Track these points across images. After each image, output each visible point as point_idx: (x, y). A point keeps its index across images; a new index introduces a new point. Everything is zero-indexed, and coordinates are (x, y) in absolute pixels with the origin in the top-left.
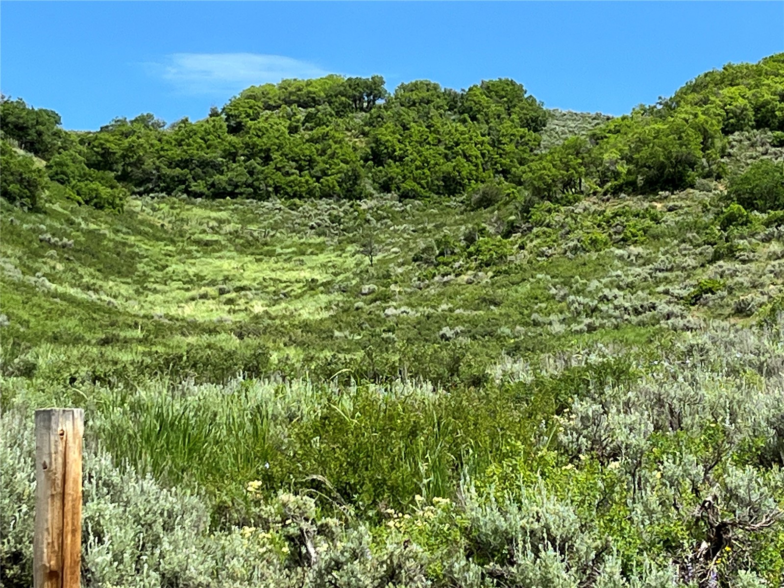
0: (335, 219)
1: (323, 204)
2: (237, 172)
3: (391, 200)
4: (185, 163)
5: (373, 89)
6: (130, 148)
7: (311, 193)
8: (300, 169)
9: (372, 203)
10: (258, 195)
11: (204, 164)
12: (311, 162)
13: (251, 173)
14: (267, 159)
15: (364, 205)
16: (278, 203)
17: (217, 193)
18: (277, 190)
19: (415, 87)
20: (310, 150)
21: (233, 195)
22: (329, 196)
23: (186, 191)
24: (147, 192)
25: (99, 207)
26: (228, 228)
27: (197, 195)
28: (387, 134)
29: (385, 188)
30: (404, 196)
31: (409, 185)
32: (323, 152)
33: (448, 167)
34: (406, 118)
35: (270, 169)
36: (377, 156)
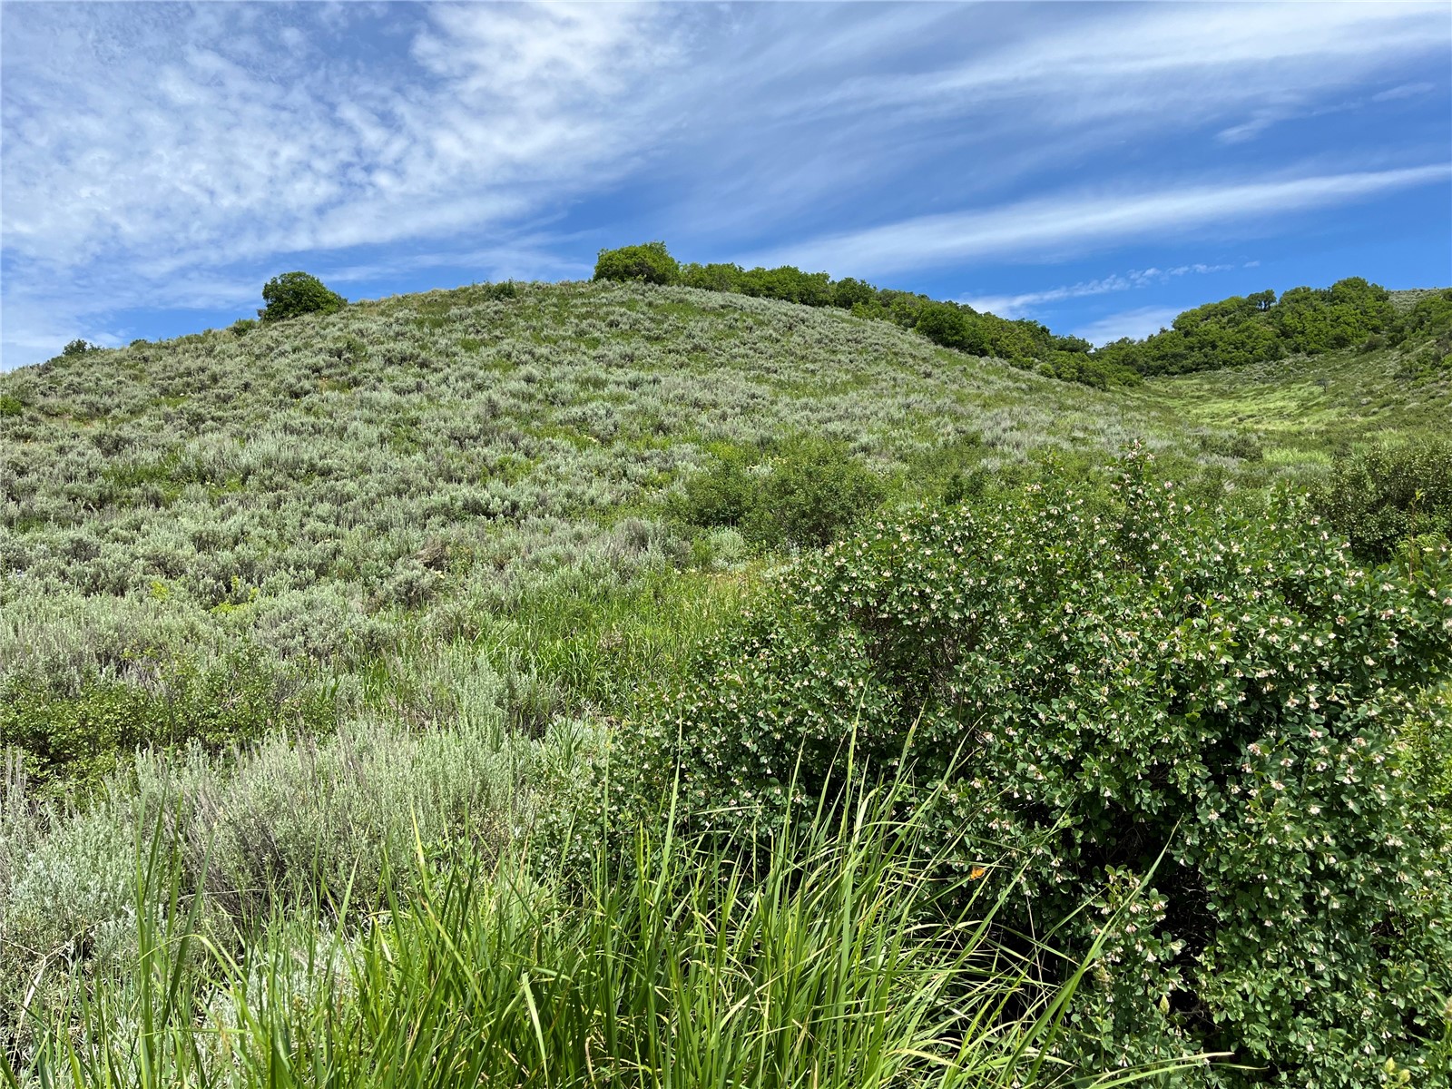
0: (1270, 373)
5: (1268, 297)
6: (1127, 355)
8: (1237, 348)
9: (1291, 360)
10: (1213, 367)
11: (1174, 356)
13: (1206, 356)
15: (1286, 362)
16: (1228, 370)
23: (1167, 373)
25: (1134, 385)
28: (1288, 319)
31: (1313, 346)
34: (1298, 308)
36: (1285, 333)
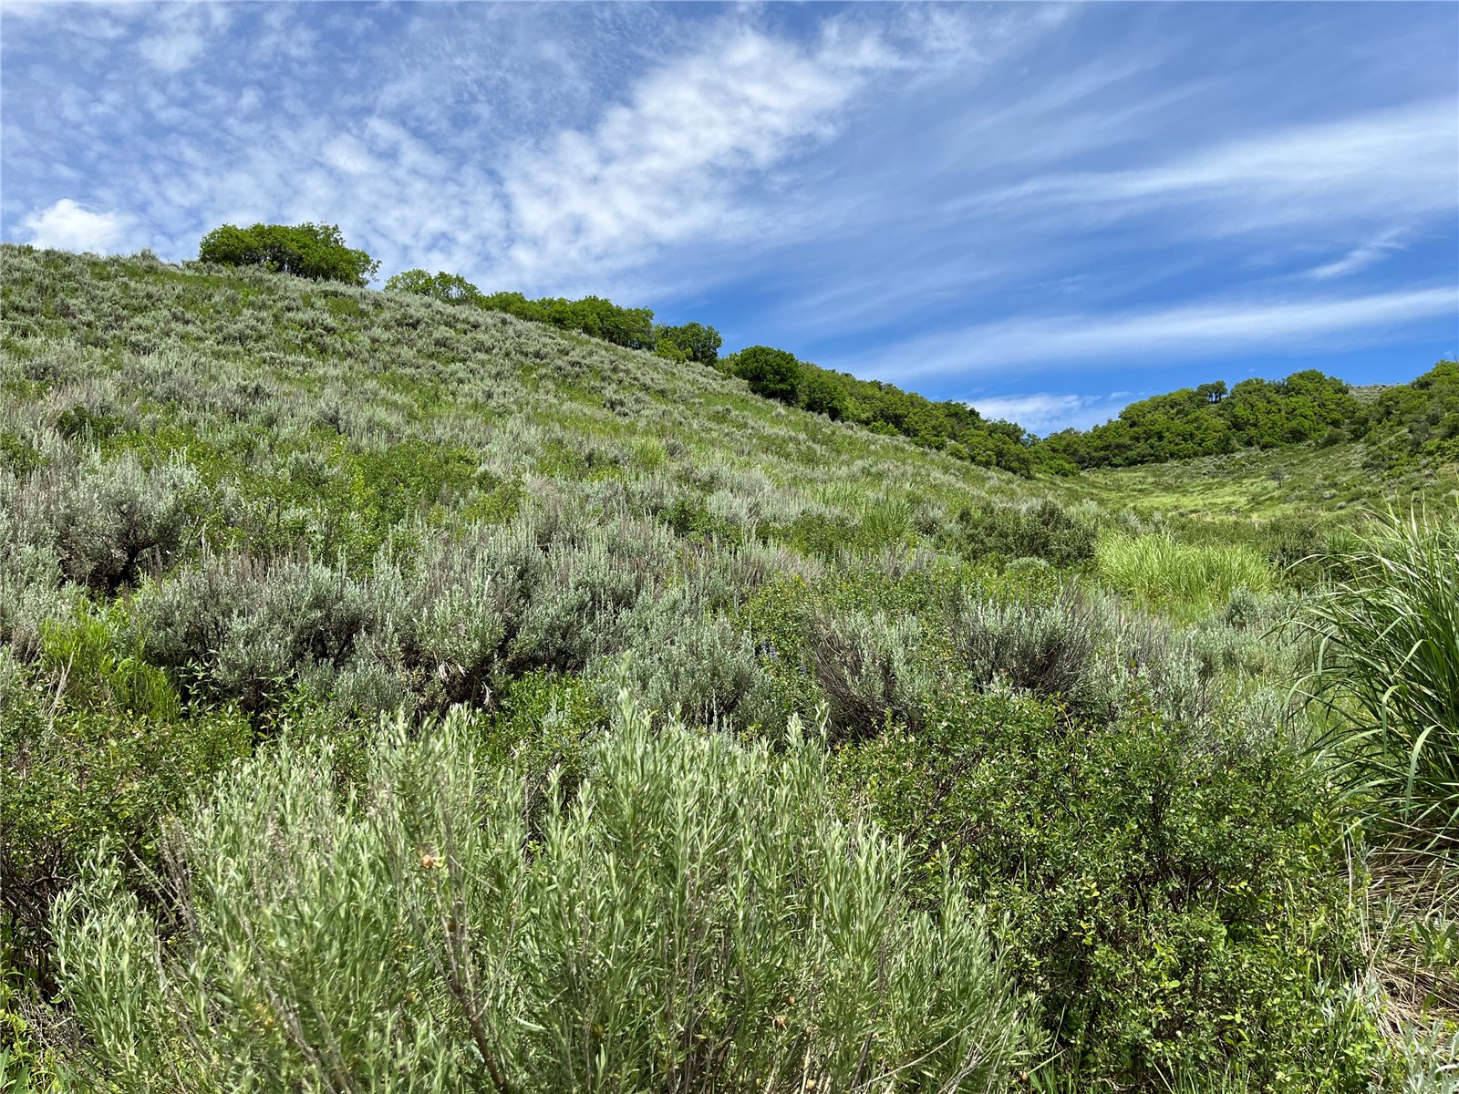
0: (1220, 467)
1: (1207, 459)
2: (1142, 447)
3: (1255, 450)
4: (1106, 448)
5: (1219, 389)
6: (1068, 445)
7: (1196, 454)
8: (1185, 440)
9: (1243, 454)
10: (1159, 459)
11: (1118, 446)
12: (1191, 435)
13: (1152, 447)
14: (1161, 438)
15: (1238, 456)
16: (1175, 463)
17: (1131, 463)
18: (1172, 455)
19: (1249, 383)
20: (1191, 428)
21: (1142, 462)
22: (1210, 454)
23: (1110, 464)
26: (1150, 480)
27: (1117, 466)
28: (1240, 410)
29: (1249, 444)
30: (1264, 447)
31: (1267, 439)
32: (1198, 428)
33: (1294, 423)
34: (1251, 400)
35: (1165, 441)
36: (1237, 425)
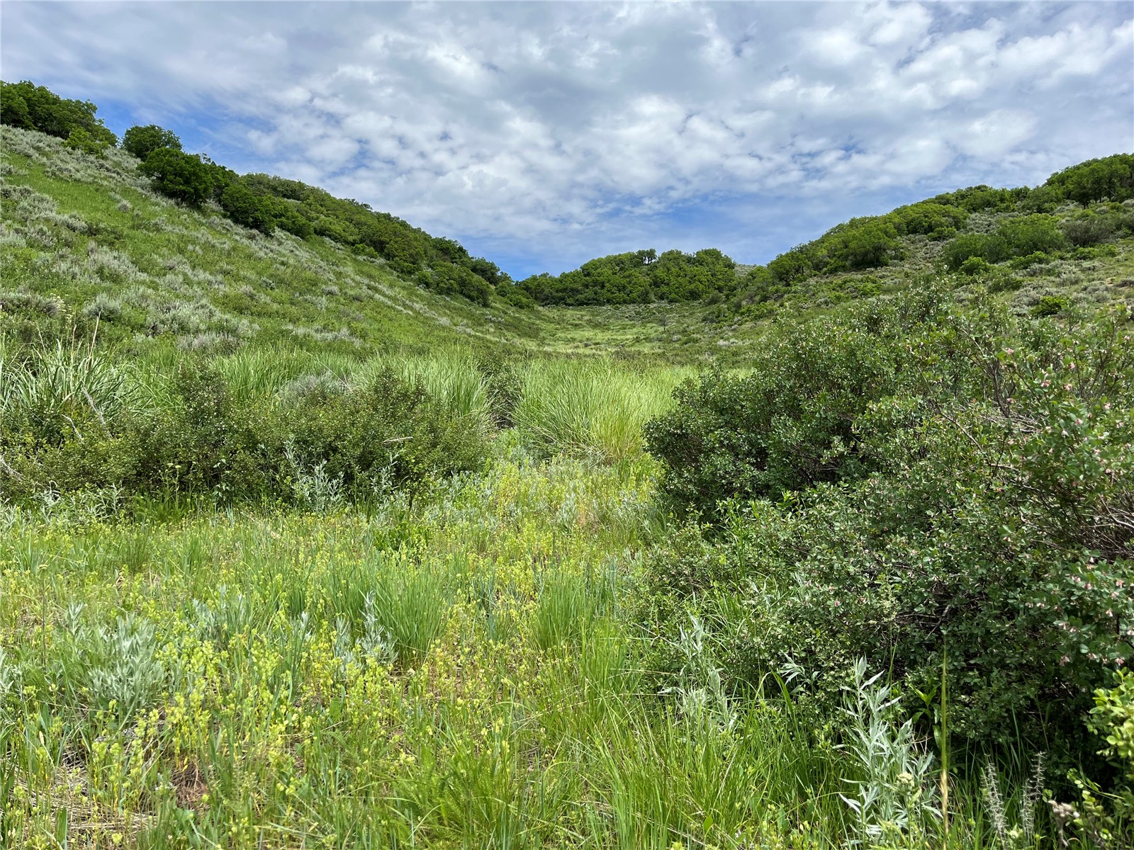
3: (664, 303)
5: (651, 254)
6: (539, 286)
9: (655, 305)
10: (599, 303)
13: (596, 294)
14: (603, 287)
15: (652, 306)
16: (609, 307)
19: (671, 252)
20: (624, 281)
21: (587, 304)
22: (634, 303)
23: (565, 303)
24: (546, 305)
25: (522, 307)
26: (586, 318)
29: (662, 298)
30: (671, 302)
33: (692, 286)
34: (669, 266)
35: (605, 291)
